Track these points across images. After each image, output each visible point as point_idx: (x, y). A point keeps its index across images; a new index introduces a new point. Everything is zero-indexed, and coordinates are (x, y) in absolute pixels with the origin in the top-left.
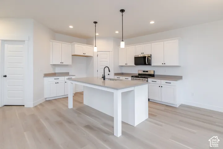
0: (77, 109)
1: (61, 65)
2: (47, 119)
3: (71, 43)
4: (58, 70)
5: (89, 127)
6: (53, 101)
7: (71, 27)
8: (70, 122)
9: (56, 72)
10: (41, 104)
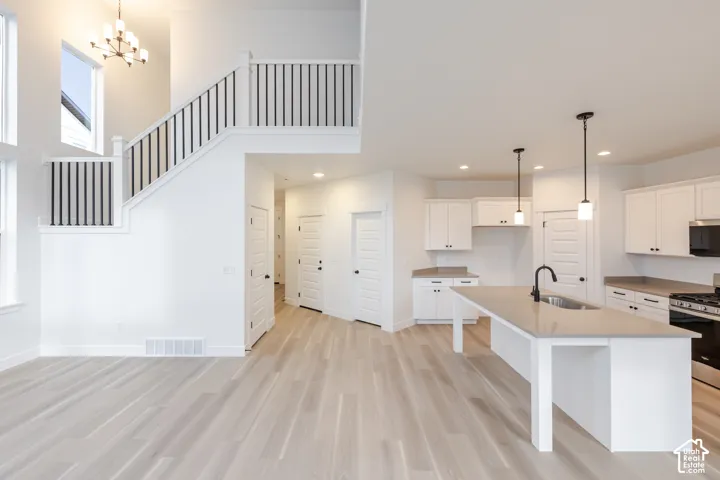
0: (468, 358)
1: (449, 251)
2: (409, 361)
3: (471, 197)
4: (441, 262)
5: (481, 404)
6: (429, 328)
7: (464, 167)
8: (445, 379)
9: (438, 265)
10: (406, 331)
